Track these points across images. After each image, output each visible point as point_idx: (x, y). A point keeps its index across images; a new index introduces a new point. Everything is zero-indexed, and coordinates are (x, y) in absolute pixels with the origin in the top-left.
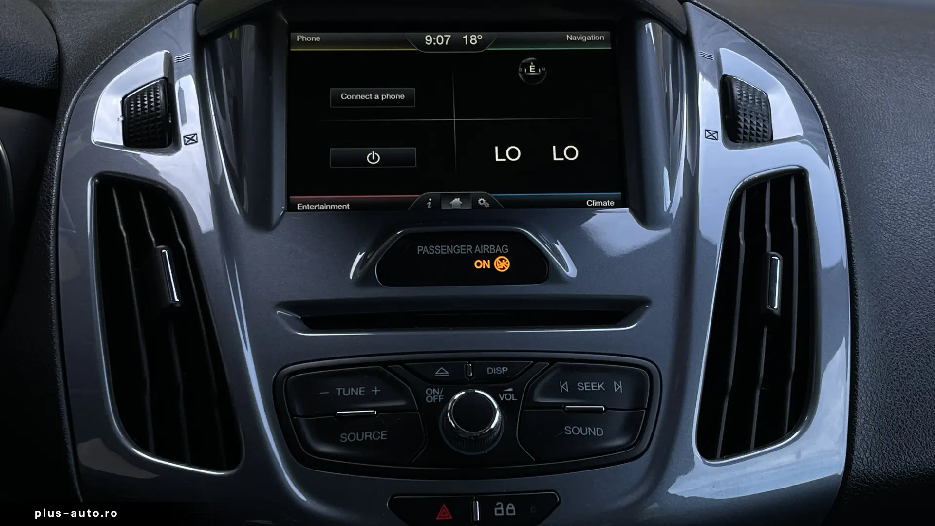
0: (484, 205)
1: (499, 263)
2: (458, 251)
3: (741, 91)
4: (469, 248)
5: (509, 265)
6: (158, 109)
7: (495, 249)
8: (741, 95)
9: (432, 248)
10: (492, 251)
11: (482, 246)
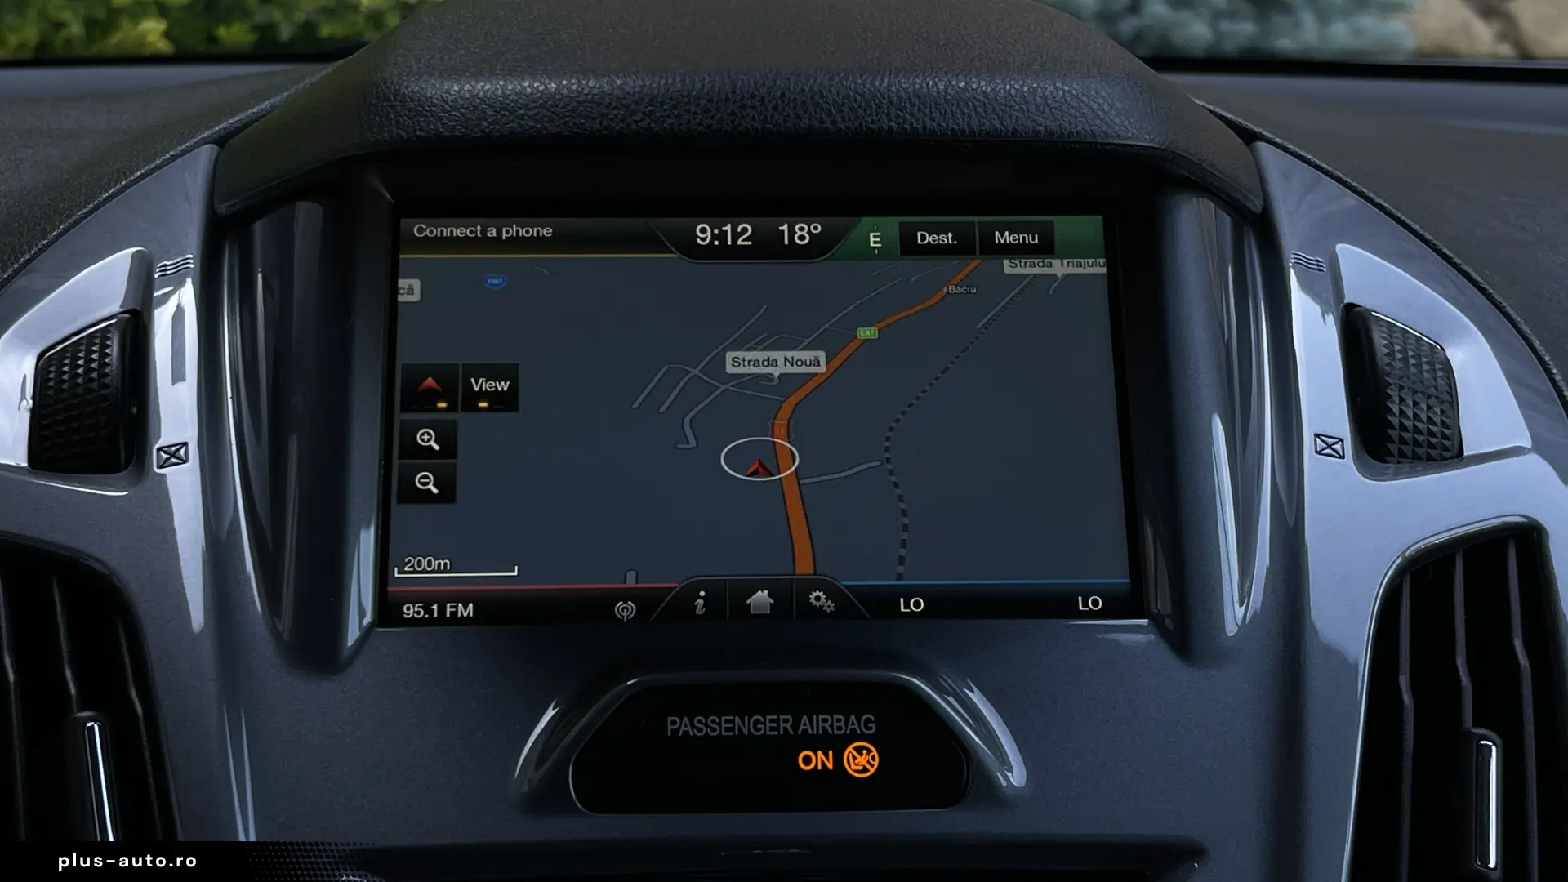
0: (821, 607)
1: (855, 758)
2: (759, 730)
3: (1390, 345)
4: (786, 721)
5: (876, 764)
6: (106, 386)
7: (846, 724)
8: (1391, 354)
9: (699, 722)
10: (839, 728)
11: (815, 717)
